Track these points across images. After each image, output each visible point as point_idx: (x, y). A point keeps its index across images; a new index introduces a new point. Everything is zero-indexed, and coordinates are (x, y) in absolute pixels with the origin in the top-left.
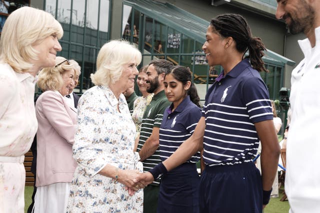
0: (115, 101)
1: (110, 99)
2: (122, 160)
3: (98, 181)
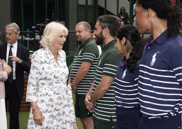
3: (42, 100)
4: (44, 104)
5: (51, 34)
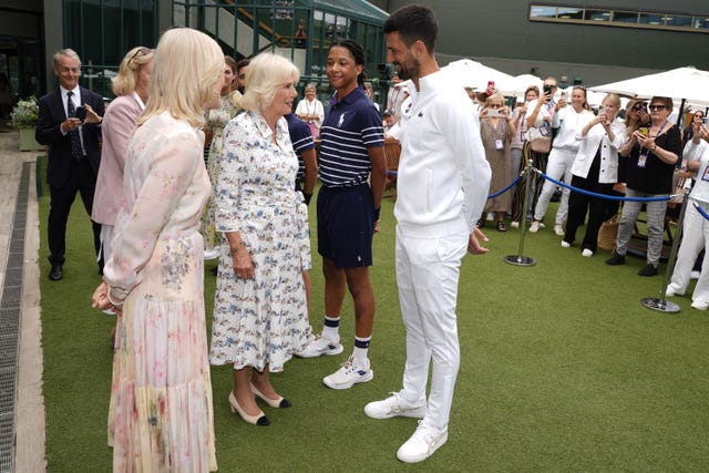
0: (269, 132)
1: (262, 129)
2: (278, 204)
3: (250, 227)
4: (254, 234)
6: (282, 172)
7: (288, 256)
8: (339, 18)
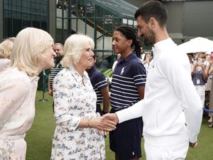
1: (76, 77)
3: (71, 137)
4: (74, 141)
5: (74, 50)
6: (89, 101)
7: (94, 152)
8: (129, 21)
